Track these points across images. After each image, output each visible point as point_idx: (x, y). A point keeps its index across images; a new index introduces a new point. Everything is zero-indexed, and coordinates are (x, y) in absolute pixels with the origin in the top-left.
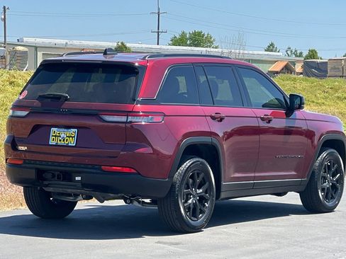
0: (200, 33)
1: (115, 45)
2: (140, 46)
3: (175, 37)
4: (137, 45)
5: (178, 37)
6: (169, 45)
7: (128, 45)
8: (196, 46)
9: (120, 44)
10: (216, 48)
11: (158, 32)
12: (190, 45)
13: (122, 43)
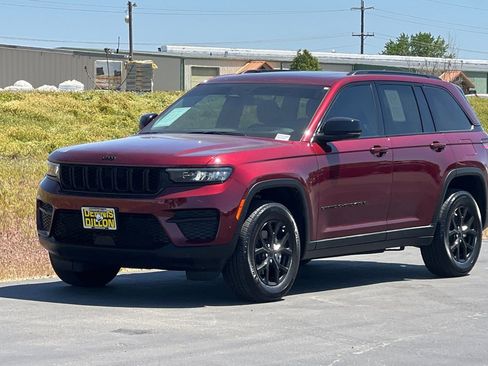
0: (428, 36)
1: (294, 54)
2: (333, 55)
3: (392, 43)
4: (329, 55)
5: (396, 42)
6: (384, 53)
7: (314, 54)
8: (421, 54)
9: (302, 53)
10: (450, 57)
11: (362, 36)
12: (413, 54)
13: (305, 51)
